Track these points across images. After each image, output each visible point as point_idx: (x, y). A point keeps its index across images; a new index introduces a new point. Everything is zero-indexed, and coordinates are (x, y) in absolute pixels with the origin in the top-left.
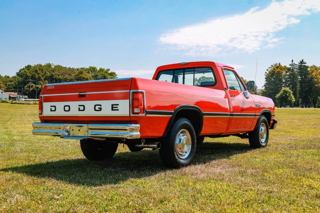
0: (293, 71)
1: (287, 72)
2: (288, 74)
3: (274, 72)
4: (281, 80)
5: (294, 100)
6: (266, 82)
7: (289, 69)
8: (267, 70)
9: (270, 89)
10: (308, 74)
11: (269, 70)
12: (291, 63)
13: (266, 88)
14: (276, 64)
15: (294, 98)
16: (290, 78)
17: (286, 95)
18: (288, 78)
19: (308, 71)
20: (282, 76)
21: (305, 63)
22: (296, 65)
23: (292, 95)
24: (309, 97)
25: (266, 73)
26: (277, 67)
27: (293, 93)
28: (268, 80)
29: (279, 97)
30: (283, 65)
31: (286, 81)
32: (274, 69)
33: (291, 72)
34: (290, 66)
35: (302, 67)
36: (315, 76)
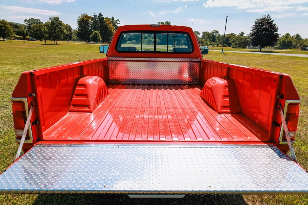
0: (95, 20)
1: (91, 20)
2: (92, 21)
3: (84, 19)
4: (88, 25)
5: (101, 39)
6: (78, 26)
7: (93, 18)
8: (79, 18)
9: (81, 31)
10: (104, 22)
11: (80, 18)
12: (94, 14)
13: (79, 30)
14: (84, 14)
15: (101, 38)
16: (94, 24)
17: (96, 36)
18: (92, 24)
19: (104, 21)
20: (89, 22)
21: (102, 15)
22: (97, 16)
23: (100, 36)
24: (105, 37)
25: (78, 19)
26: (85, 16)
27: (100, 35)
28: (80, 24)
29: (92, 37)
30: (89, 15)
31: (92, 26)
32: (83, 17)
33: (94, 21)
34: (94, 17)
35: (101, 18)
36: (108, 24)
